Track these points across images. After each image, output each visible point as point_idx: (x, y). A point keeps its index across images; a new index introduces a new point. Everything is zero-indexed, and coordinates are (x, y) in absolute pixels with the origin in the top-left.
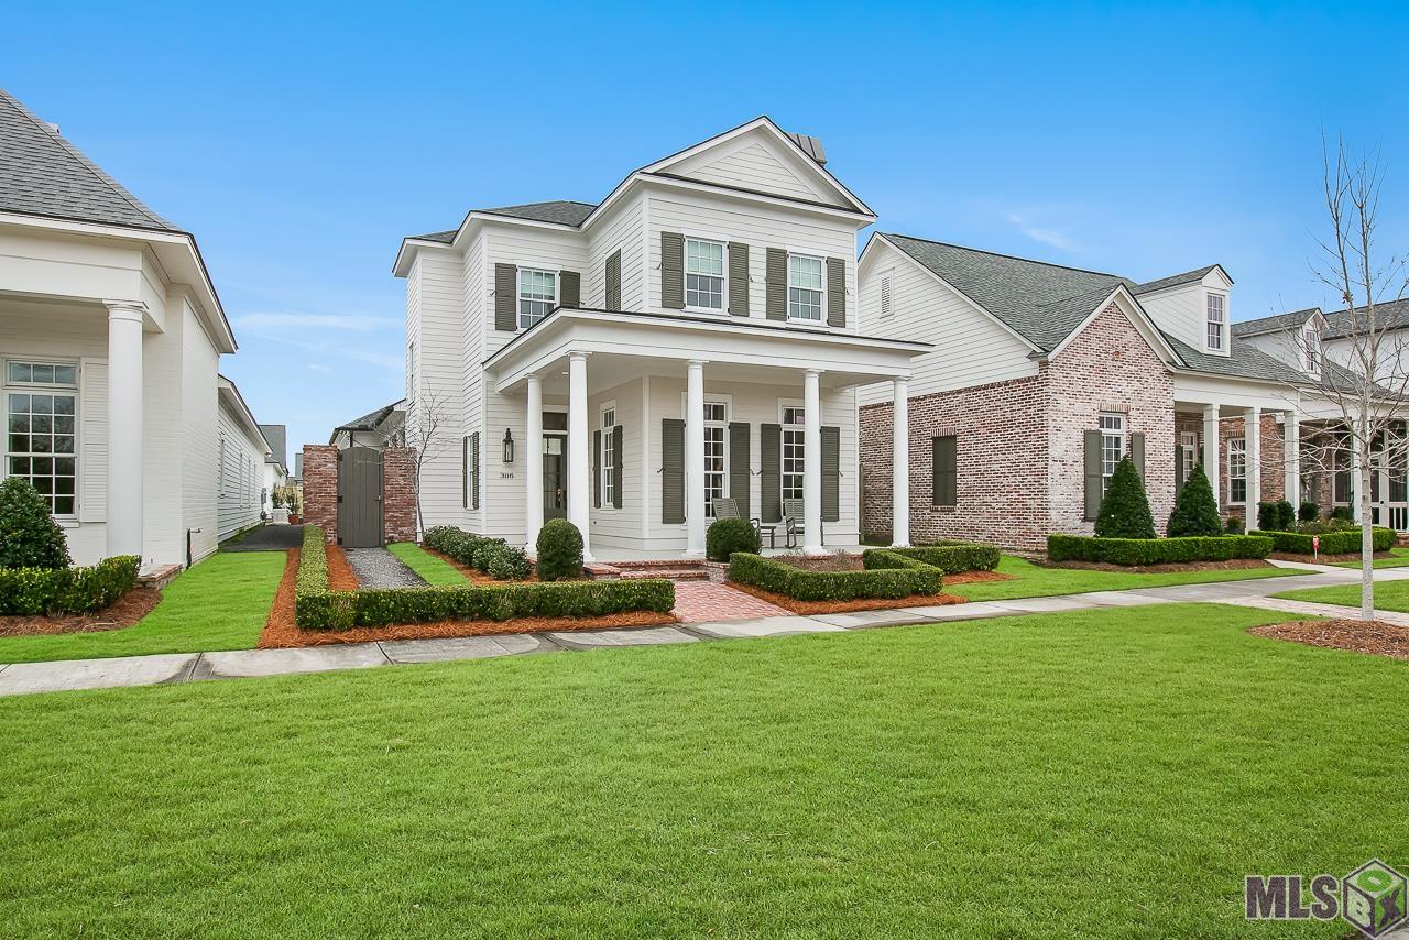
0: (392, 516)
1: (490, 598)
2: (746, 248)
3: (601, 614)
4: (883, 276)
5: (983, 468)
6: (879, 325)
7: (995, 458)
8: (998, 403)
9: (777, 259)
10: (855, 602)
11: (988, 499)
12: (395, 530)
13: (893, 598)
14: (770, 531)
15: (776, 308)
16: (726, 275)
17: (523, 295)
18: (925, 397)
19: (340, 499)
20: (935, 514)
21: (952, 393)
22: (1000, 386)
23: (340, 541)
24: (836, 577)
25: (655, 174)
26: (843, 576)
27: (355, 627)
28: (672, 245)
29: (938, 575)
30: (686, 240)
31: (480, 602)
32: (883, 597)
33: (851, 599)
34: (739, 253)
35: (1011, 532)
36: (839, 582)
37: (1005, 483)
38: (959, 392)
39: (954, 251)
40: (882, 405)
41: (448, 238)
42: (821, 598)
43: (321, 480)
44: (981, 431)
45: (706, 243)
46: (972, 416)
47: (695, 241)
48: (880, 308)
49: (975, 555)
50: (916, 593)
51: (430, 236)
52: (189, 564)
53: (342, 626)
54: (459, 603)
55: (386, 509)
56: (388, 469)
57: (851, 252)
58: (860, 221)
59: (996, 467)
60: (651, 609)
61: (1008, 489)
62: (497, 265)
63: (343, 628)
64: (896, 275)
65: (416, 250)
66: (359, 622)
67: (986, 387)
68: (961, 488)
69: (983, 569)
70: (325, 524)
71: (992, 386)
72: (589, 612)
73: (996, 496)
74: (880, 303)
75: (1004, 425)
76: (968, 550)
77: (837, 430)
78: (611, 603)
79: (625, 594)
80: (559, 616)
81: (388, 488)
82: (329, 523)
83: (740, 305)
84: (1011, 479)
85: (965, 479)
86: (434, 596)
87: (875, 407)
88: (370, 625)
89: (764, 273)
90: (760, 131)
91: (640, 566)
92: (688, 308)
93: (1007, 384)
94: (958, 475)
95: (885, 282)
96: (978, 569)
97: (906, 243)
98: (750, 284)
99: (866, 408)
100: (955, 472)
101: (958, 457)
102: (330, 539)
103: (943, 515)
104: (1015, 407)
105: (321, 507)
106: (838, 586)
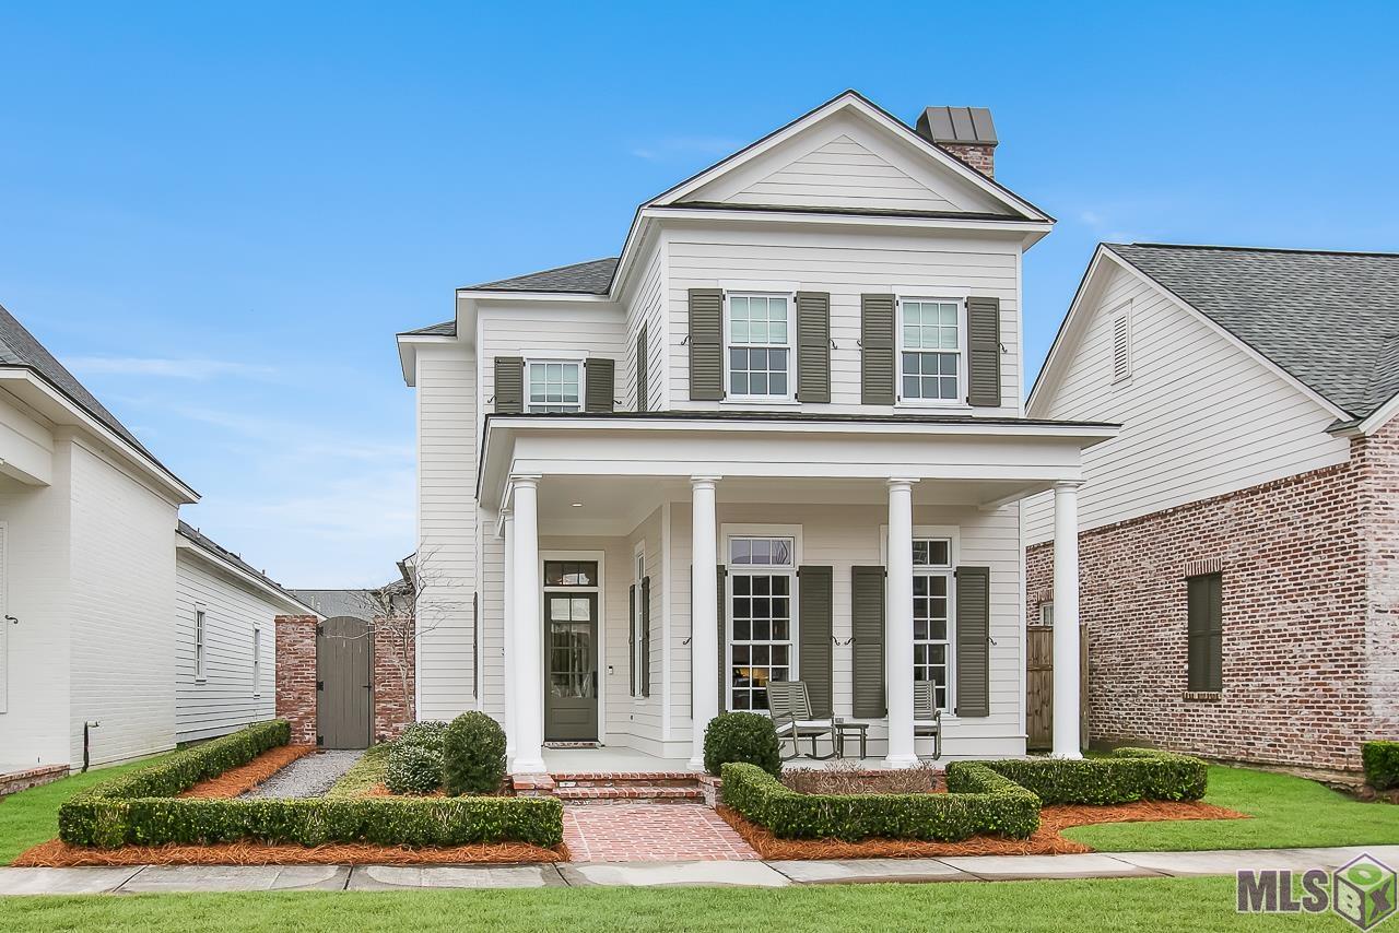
0: (384, 709)
1: (295, 815)
2: (824, 298)
3: (451, 844)
4: (1117, 315)
5: (1261, 627)
6: (1110, 396)
7: (1280, 608)
8: (1286, 514)
9: (878, 312)
10: (869, 843)
11: (1271, 680)
12: (387, 726)
13: (939, 840)
14: (858, 731)
15: (876, 385)
16: (792, 343)
17: (533, 398)
18: (1175, 510)
19: (320, 686)
20: (1191, 706)
21: (1214, 501)
22: (1287, 483)
23: (320, 741)
24: (833, 803)
25: (674, 205)
26: (847, 803)
27: (126, 845)
28: (705, 307)
29: (1026, 805)
30: (728, 297)
31: (282, 820)
32: (921, 837)
33: (860, 839)
34: (814, 308)
35: (1307, 737)
36: (840, 811)
37: (1297, 651)
38: (1226, 498)
39: (1248, 257)
40: (1113, 527)
41: (450, 330)
42: (808, 835)
43: (297, 661)
44: (1259, 563)
45: (759, 298)
46: (1245, 538)
47: (741, 297)
48: (1111, 370)
49: (1154, 774)
50: (984, 833)
51: (431, 329)
52: (85, 769)
53: (109, 843)
54: (255, 820)
55: (376, 699)
56: (379, 646)
57: (1009, 284)
58: (1026, 233)
59: (1281, 624)
60: (525, 839)
61: (1301, 662)
62: (497, 361)
63: (111, 845)
64: (1135, 311)
65: (414, 348)
66: (130, 840)
67: (1266, 489)
68: (1229, 662)
69: (1173, 799)
70: (301, 718)
71: (1276, 485)
72: (431, 841)
73: (1283, 674)
74: (1112, 360)
75: (1292, 552)
76: (1141, 766)
77: (985, 572)
78: (464, 830)
79: (485, 817)
80: (393, 843)
81: (378, 670)
82: (306, 716)
83: (816, 384)
84: (1306, 645)
85: (1235, 647)
86: (224, 809)
87: (1103, 531)
88: (145, 843)
89: (858, 334)
90: (847, 114)
91: (606, 780)
92: (731, 397)
93: (1298, 480)
94: (1225, 639)
95: (1120, 323)
96: (1164, 799)
97: (1150, 257)
98: (833, 354)
99: (1091, 533)
100: (1220, 634)
101: (1225, 610)
102: (307, 737)
103: (1202, 707)
104: (1314, 519)
105: (296, 695)
106: (840, 818)
